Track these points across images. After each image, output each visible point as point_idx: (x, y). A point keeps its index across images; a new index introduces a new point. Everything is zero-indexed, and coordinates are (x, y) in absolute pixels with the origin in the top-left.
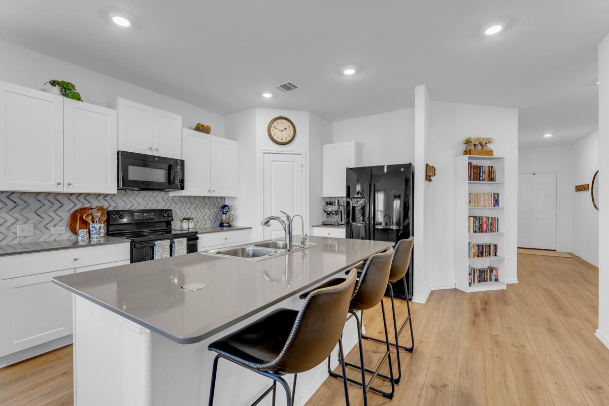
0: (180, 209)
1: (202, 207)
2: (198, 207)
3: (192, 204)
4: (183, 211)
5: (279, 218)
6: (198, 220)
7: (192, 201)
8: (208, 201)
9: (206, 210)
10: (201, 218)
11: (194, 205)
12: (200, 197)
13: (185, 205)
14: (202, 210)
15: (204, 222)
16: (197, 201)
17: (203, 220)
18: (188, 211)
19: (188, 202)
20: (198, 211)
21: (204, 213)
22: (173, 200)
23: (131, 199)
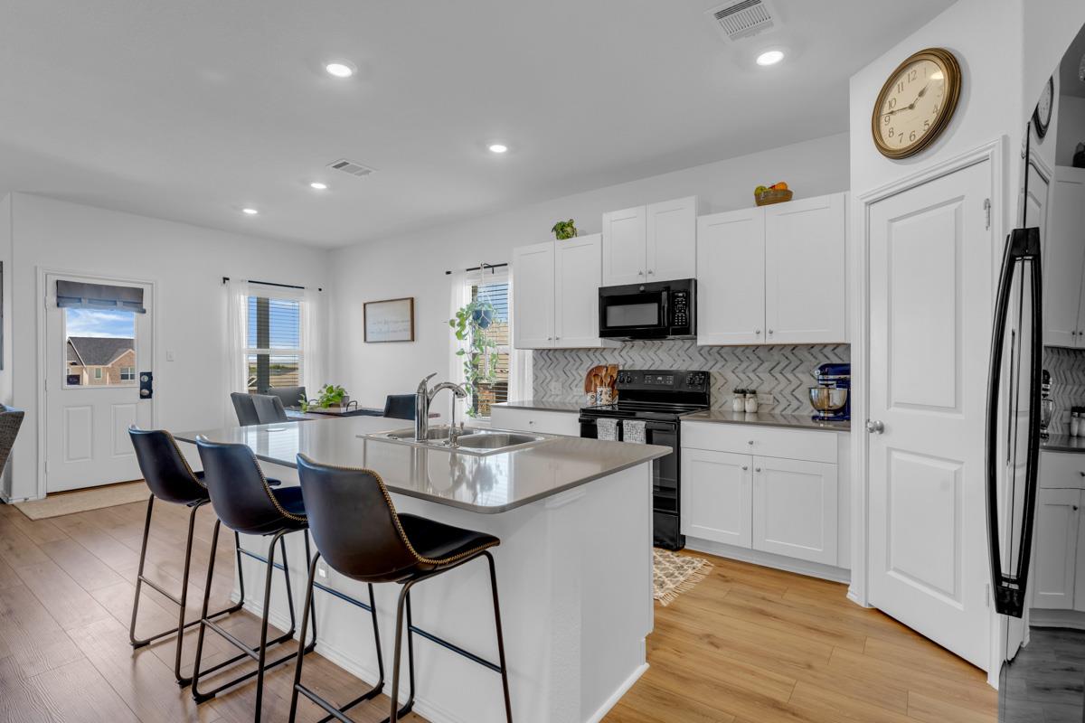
0: (733, 372)
1: (788, 369)
2: (779, 368)
3: (763, 362)
4: (742, 376)
5: (439, 385)
6: (779, 397)
7: (761, 355)
8: (806, 354)
9: (800, 375)
10: (787, 392)
11: (766, 365)
12: (784, 346)
13: (744, 365)
14: (790, 376)
15: (795, 404)
16: (776, 355)
17: (790, 398)
18: (752, 375)
19: (752, 357)
20: (779, 376)
21: (795, 383)
22: (719, 354)
23: (651, 353)
